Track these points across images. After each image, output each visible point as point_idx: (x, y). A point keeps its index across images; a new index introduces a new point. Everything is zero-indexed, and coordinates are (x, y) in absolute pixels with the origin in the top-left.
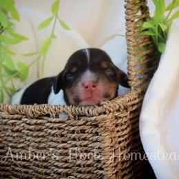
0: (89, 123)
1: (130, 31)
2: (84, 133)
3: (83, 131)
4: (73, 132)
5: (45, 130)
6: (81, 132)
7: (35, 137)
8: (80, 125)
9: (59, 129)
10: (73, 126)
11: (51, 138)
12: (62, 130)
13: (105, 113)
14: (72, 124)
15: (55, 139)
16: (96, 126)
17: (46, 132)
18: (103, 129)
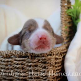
0: (40, 61)
1: (63, 12)
2: (37, 67)
3: (36, 66)
4: (30, 66)
5: (13, 65)
6: (35, 67)
7: (6, 69)
8: (35, 62)
9: (22, 64)
10: (30, 63)
11: (16, 70)
12: (23, 65)
13: (51, 55)
14: (30, 61)
15: (18, 70)
16: (45, 63)
17: (13, 66)
18: (49, 64)
